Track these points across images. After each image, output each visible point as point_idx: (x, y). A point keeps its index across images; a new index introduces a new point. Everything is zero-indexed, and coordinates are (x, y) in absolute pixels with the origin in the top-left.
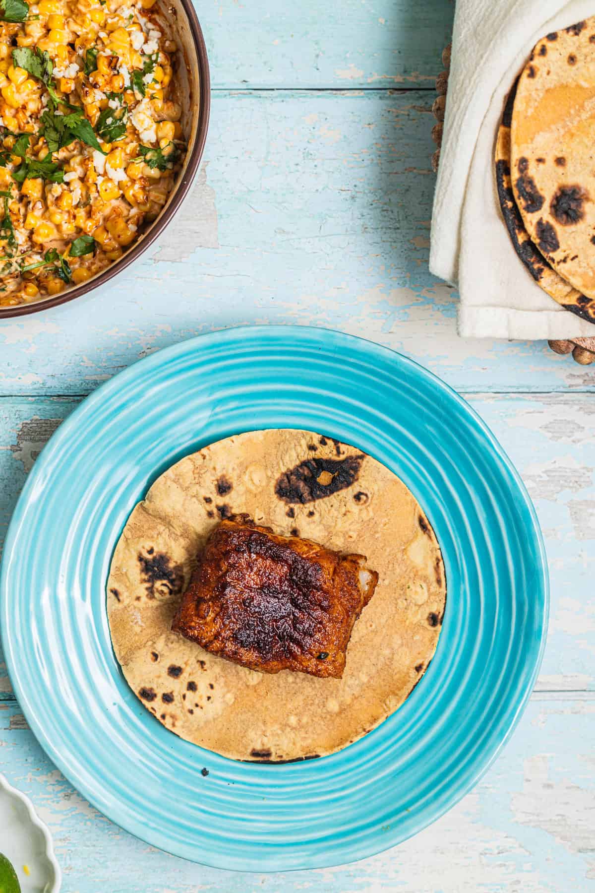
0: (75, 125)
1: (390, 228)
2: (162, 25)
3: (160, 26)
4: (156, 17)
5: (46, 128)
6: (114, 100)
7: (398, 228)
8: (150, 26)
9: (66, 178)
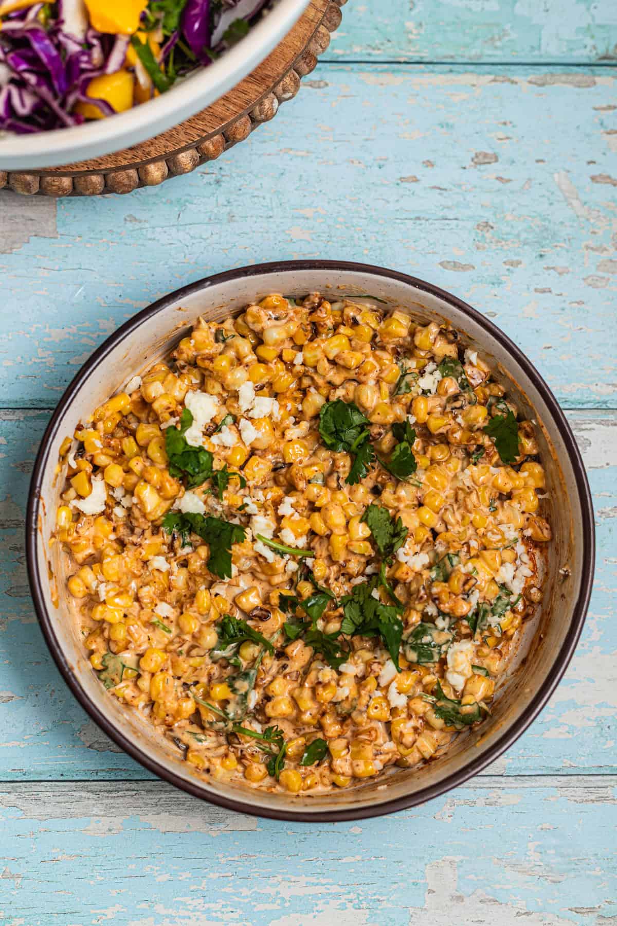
0: (387, 622)
1: (261, 217)
2: (538, 565)
3: (535, 565)
4: (537, 553)
5: (353, 600)
6: (444, 619)
7: (271, 217)
8: (526, 558)
9: (342, 668)
